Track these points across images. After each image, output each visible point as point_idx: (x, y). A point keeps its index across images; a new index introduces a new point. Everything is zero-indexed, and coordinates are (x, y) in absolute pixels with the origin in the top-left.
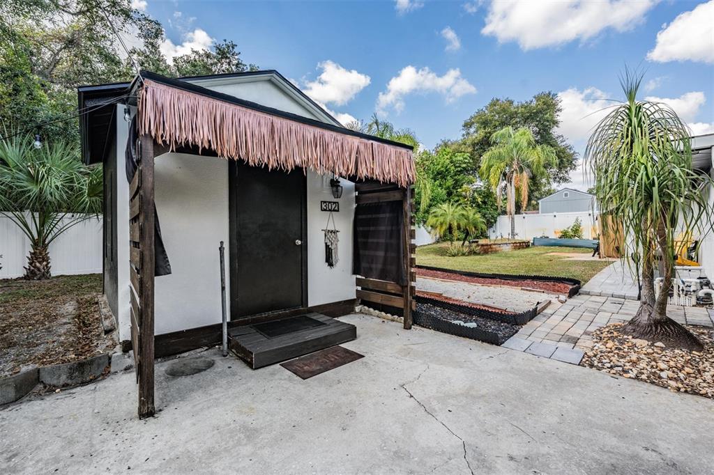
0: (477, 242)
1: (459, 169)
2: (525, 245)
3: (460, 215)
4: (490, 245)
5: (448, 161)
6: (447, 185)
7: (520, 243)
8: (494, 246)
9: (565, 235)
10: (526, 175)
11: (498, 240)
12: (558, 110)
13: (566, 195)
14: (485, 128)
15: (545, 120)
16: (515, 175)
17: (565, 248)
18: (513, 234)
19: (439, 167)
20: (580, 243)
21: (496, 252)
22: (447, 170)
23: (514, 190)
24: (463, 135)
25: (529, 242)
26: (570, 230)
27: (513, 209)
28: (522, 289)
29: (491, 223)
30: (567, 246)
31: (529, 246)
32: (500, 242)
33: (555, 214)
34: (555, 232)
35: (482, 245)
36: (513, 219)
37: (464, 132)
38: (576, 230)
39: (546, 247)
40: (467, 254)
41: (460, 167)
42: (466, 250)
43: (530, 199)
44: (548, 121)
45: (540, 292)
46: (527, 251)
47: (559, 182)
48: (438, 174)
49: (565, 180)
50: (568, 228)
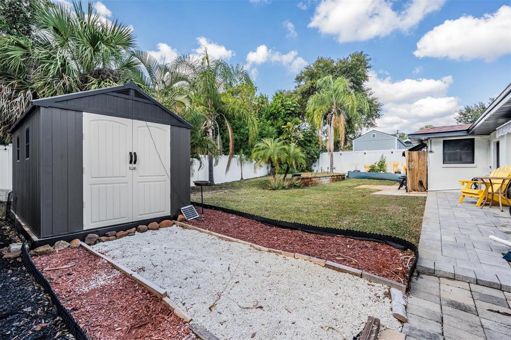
0: (300, 175)
1: (289, 112)
2: (341, 178)
3: (281, 149)
4: (311, 178)
5: (279, 105)
6: (278, 125)
7: (337, 176)
8: (314, 179)
9: (372, 169)
10: (343, 118)
11: (319, 174)
12: (368, 67)
13: (374, 136)
14: (311, 80)
15: (358, 75)
16: (334, 117)
17: (373, 180)
18: (332, 168)
19: (272, 109)
20: (384, 177)
21: (316, 184)
22: (278, 113)
23: (333, 131)
24: (296, 87)
25: (344, 175)
26: (377, 165)
27: (332, 147)
28: (326, 266)
29: (315, 158)
30: (374, 179)
31: (344, 178)
32: (319, 176)
33: (365, 151)
34: (365, 167)
35: (303, 179)
36: (332, 156)
37: (296, 84)
38: (382, 165)
39: (357, 180)
40: (287, 187)
41: (289, 110)
42: (286, 184)
43: (346, 140)
44: (360, 75)
45: (356, 275)
46: (342, 184)
47: (368, 127)
48: (271, 115)
49: (372, 125)
50: (375, 164)
